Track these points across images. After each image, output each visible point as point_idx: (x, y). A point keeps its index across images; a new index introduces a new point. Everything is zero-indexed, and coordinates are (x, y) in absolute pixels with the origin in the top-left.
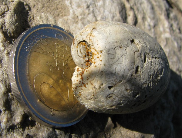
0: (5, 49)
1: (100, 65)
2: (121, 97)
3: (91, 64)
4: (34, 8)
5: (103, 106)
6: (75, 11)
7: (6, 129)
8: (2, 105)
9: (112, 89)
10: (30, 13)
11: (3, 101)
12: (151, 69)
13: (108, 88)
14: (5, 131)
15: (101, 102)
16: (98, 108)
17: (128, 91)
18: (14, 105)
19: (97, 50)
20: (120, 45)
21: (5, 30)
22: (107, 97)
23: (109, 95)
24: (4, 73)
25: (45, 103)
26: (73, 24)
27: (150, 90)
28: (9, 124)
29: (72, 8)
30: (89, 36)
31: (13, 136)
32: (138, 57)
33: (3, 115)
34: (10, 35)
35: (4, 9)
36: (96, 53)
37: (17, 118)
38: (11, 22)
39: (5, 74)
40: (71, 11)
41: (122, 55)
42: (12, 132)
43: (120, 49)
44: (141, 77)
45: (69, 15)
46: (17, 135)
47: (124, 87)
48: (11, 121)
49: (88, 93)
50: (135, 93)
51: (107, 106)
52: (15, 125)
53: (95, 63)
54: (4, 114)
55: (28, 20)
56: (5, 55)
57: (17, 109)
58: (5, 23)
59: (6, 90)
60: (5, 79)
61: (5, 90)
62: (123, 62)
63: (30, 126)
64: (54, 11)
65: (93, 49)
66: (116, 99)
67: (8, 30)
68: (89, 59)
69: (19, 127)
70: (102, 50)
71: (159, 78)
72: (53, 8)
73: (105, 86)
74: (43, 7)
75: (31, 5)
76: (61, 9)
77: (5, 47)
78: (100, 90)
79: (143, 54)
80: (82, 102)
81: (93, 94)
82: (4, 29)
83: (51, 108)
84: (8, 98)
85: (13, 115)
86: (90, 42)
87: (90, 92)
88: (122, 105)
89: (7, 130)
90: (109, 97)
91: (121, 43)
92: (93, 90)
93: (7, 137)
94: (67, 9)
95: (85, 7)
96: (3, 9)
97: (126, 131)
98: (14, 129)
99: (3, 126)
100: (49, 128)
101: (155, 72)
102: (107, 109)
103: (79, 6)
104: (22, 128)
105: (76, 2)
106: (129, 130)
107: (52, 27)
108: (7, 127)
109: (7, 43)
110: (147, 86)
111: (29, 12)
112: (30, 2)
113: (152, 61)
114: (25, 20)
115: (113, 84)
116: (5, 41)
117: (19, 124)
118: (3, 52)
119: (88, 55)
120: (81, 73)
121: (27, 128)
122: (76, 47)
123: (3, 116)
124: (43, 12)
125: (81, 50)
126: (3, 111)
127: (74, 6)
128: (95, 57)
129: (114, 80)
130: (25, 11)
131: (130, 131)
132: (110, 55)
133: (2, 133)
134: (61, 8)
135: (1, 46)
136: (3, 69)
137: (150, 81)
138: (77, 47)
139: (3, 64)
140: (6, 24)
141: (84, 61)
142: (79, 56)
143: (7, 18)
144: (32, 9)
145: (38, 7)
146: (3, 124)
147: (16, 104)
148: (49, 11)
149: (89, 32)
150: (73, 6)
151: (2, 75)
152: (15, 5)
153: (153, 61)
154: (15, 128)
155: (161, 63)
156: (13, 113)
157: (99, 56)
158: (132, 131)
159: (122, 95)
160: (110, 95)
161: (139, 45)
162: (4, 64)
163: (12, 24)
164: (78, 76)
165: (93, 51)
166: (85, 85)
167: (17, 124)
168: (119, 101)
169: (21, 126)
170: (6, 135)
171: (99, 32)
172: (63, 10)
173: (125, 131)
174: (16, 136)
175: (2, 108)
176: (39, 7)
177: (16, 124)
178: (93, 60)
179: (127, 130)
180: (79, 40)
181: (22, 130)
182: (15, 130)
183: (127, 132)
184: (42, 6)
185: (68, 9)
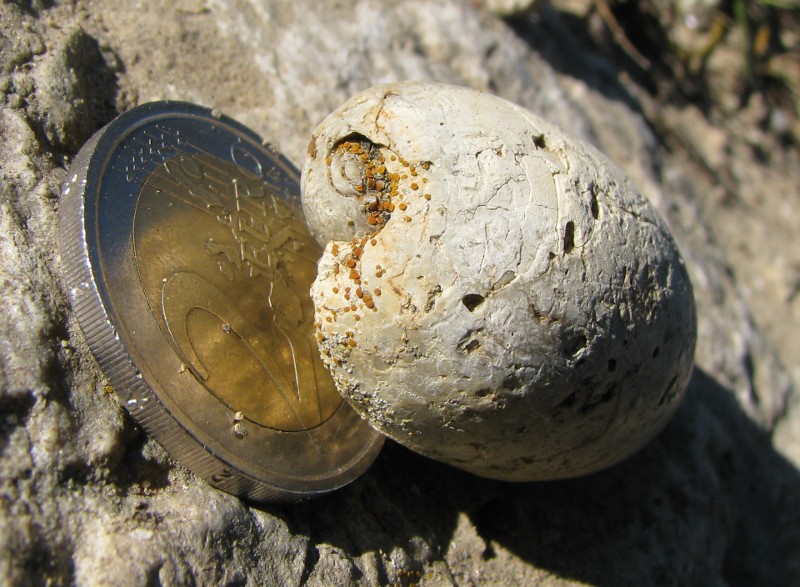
0: (38, 179)
1: (423, 213)
2: (515, 345)
3: (389, 217)
4: (137, 66)
5: (444, 391)
6: (296, 92)
7: (52, 474)
8: (38, 374)
9: (479, 310)
10: (121, 81)
11: (41, 362)
12: (623, 247)
13: (461, 303)
14: (49, 478)
15: (435, 375)
16: (424, 402)
17: (544, 322)
18: (82, 390)
19: (408, 160)
20: (496, 145)
21: (37, 114)
22: (459, 345)
23: (469, 333)
24: (39, 265)
25: (209, 385)
26: (291, 135)
27: (626, 338)
28: (66, 456)
29: (283, 82)
30: (372, 118)
31: (81, 506)
32: (568, 190)
33: (41, 415)
34: (56, 138)
35: (29, 45)
36: (406, 171)
37: (95, 436)
38: (59, 90)
39: (42, 268)
40: (279, 92)
41: (508, 177)
42: (74, 489)
43: (496, 157)
44: (588, 268)
45: (273, 103)
46: (98, 506)
47: (525, 298)
48: (74, 445)
49: (384, 330)
50: (569, 338)
51: (462, 394)
52: (89, 463)
53: (404, 208)
54: (43, 410)
55: (115, 102)
56: (41, 202)
57: (93, 404)
58: (34, 90)
59: (50, 325)
60: (43, 287)
61: (46, 323)
62: (514, 203)
63: (146, 486)
64: (213, 85)
65: (393, 159)
66: (496, 355)
67: (45, 114)
68: (378, 201)
69: (102, 478)
70: (427, 158)
71: (657, 296)
72: (209, 74)
73: (451, 296)
74: (171, 66)
75: (127, 53)
76: (239, 82)
77: (38, 173)
78: (432, 312)
79: (586, 186)
80: (357, 382)
81: (403, 336)
82: (30, 109)
83: (231, 409)
84: (56, 357)
85: (81, 425)
86: (381, 134)
87: (390, 329)
88: (523, 390)
89: (56, 478)
90: (470, 348)
91: (498, 138)
92: (402, 317)
93: (58, 503)
94: (261, 84)
95: (333, 84)
96: (24, 44)
97: (537, 577)
98: (85, 483)
99: (43, 460)
100: (225, 495)
101: (637, 264)
102: (463, 408)
103: (308, 77)
104: (118, 485)
105: (295, 64)
106: (547, 573)
107: (216, 119)
108: (55, 464)
109: (44, 161)
110: (614, 310)
111: (118, 74)
112: (121, 42)
113: (622, 221)
114: (107, 102)
115: (484, 288)
116: (39, 153)
117: (103, 461)
118: (32, 190)
119: (374, 187)
120: (350, 258)
121: (136, 487)
122: (324, 162)
123: (39, 420)
124: (171, 83)
125: (344, 168)
126: (39, 400)
127: (291, 76)
128: (403, 185)
129: (485, 270)
130: (104, 70)
131: (553, 577)
132: (460, 175)
133: (38, 484)
134: (240, 78)
135: (24, 168)
136: (32, 250)
137: (624, 295)
138: (329, 164)
139: (33, 233)
140: (40, 92)
141: (362, 206)
142: (337, 194)
143: (42, 73)
144: (129, 67)
145: (153, 65)
146: (40, 450)
147: (89, 387)
148: (194, 82)
149: (373, 102)
150: (285, 77)
151: (32, 270)
152: (69, 37)
153: (625, 219)
154: (89, 478)
155: (657, 240)
156: (78, 417)
157: (418, 180)
158: (560, 581)
159: (522, 339)
160: (473, 338)
161: (566, 157)
162: (38, 232)
163: (61, 98)
164: (337, 272)
165: (392, 167)
166: (371, 299)
167: (97, 460)
168: (510, 366)
169: (110, 474)
170: (53, 495)
171: (409, 102)
172: (248, 84)
173: (531, 576)
174: (93, 508)
175: (38, 385)
176: (157, 63)
177: (92, 458)
178: (395, 200)
179: (542, 573)
180: (333, 133)
181: (114, 491)
182: (86, 487)
183: (541, 580)
184: (166, 62)
185: (267, 82)
